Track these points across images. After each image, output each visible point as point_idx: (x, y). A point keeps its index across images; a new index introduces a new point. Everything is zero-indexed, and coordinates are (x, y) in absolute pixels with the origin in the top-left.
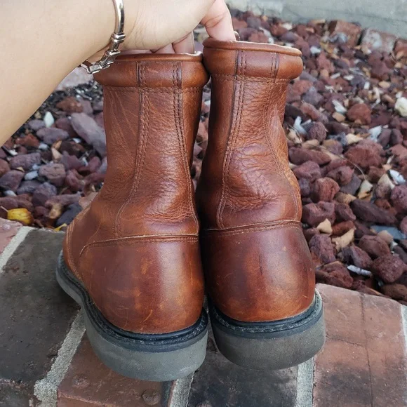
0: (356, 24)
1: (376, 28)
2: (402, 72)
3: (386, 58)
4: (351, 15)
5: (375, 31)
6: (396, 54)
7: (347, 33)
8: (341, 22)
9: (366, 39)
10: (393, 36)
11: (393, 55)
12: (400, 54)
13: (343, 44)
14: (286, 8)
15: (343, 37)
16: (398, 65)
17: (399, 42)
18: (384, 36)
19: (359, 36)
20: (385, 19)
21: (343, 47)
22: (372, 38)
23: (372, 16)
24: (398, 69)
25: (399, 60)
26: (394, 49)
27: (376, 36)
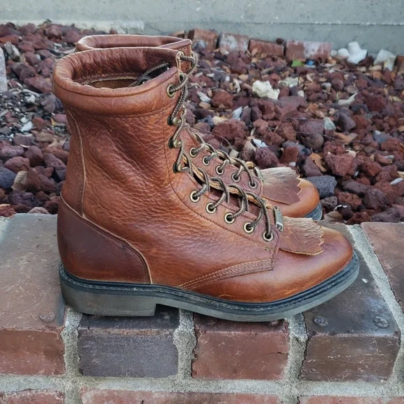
0: (213, 31)
1: (231, 32)
2: (258, 65)
3: (243, 55)
4: (207, 23)
5: (230, 35)
6: (251, 52)
7: (205, 39)
8: (198, 31)
9: (223, 42)
10: (246, 37)
11: (248, 52)
12: (255, 51)
13: (203, 49)
14: (147, 25)
15: (202, 43)
16: (254, 60)
17: (252, 41)
18: (238, 37)
19: (216, 41)
20: (237, 23)
21: (203, 52)
22: (228, 41)
23: (226, 23)
24: (254, 64)
25: (255, 56)
26: (249, 48)
27: (231, 38)
